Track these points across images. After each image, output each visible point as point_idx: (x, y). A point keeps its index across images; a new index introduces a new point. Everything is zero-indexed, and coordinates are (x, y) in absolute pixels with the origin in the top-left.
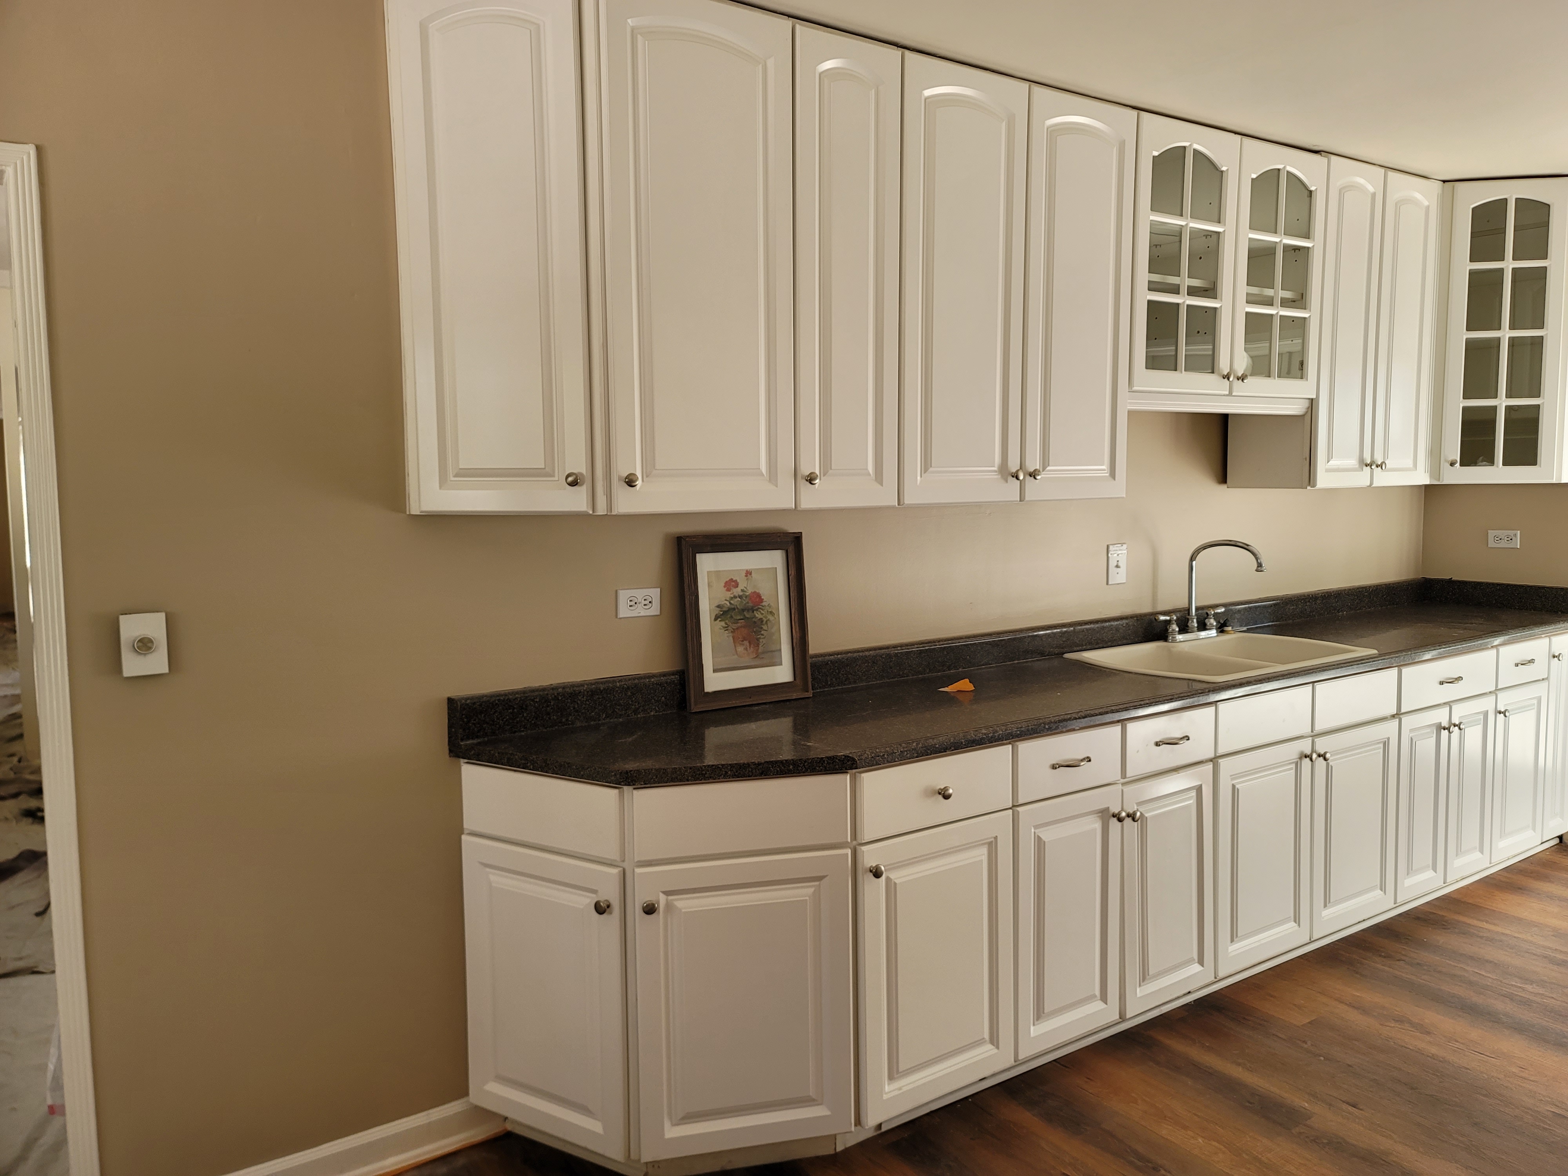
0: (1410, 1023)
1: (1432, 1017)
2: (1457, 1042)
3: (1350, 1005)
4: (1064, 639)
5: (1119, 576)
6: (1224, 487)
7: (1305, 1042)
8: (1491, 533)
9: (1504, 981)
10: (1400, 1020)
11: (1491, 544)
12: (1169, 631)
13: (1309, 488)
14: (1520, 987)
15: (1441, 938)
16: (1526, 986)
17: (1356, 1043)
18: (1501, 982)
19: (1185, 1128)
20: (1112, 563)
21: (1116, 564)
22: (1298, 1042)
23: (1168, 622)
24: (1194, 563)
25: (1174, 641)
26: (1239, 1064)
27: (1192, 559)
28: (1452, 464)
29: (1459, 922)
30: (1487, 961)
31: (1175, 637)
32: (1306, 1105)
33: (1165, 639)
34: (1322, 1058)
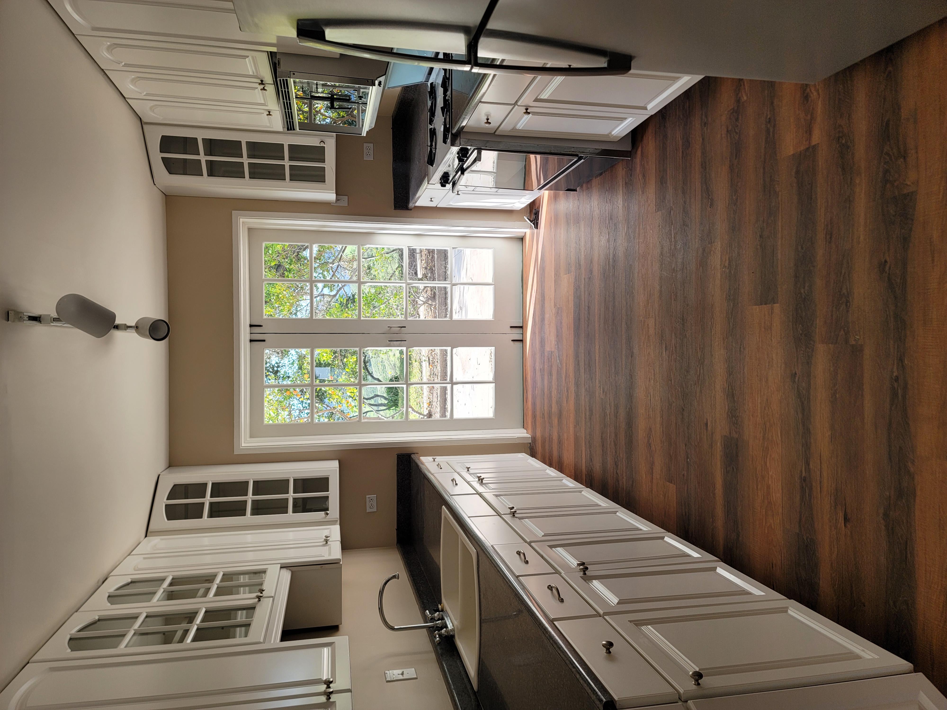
0: (648, 441)
1: (641, 434)
2: (649, 414)
3: (652, 474)
4: (464, 694)
5: (410, 672)
6: (340, 626)
7: (684, 475)
8: (368, 510)
9: (609, 423)
10: (649, 445)
11: (375, 510)
12: (447, 634)
13: (341, 563)
14: (610, 415)
15: (597, 467)
16: (608, 413)
17: (671, 454)
18: (610, 425)
19: (768, 487)
20: (401, 677)
21: (401, 675)
22: (685, 478)
23: (440, 636)
24: (396, 627)
25: (453, 630)
26: (714, 494)
27: (392, 628)
28: (327, 514)
29: (586, 466)
30: (602, 438)
31: (451, 630)
32: (719, 444)
33: (453, 637)
34: (688, 460)
